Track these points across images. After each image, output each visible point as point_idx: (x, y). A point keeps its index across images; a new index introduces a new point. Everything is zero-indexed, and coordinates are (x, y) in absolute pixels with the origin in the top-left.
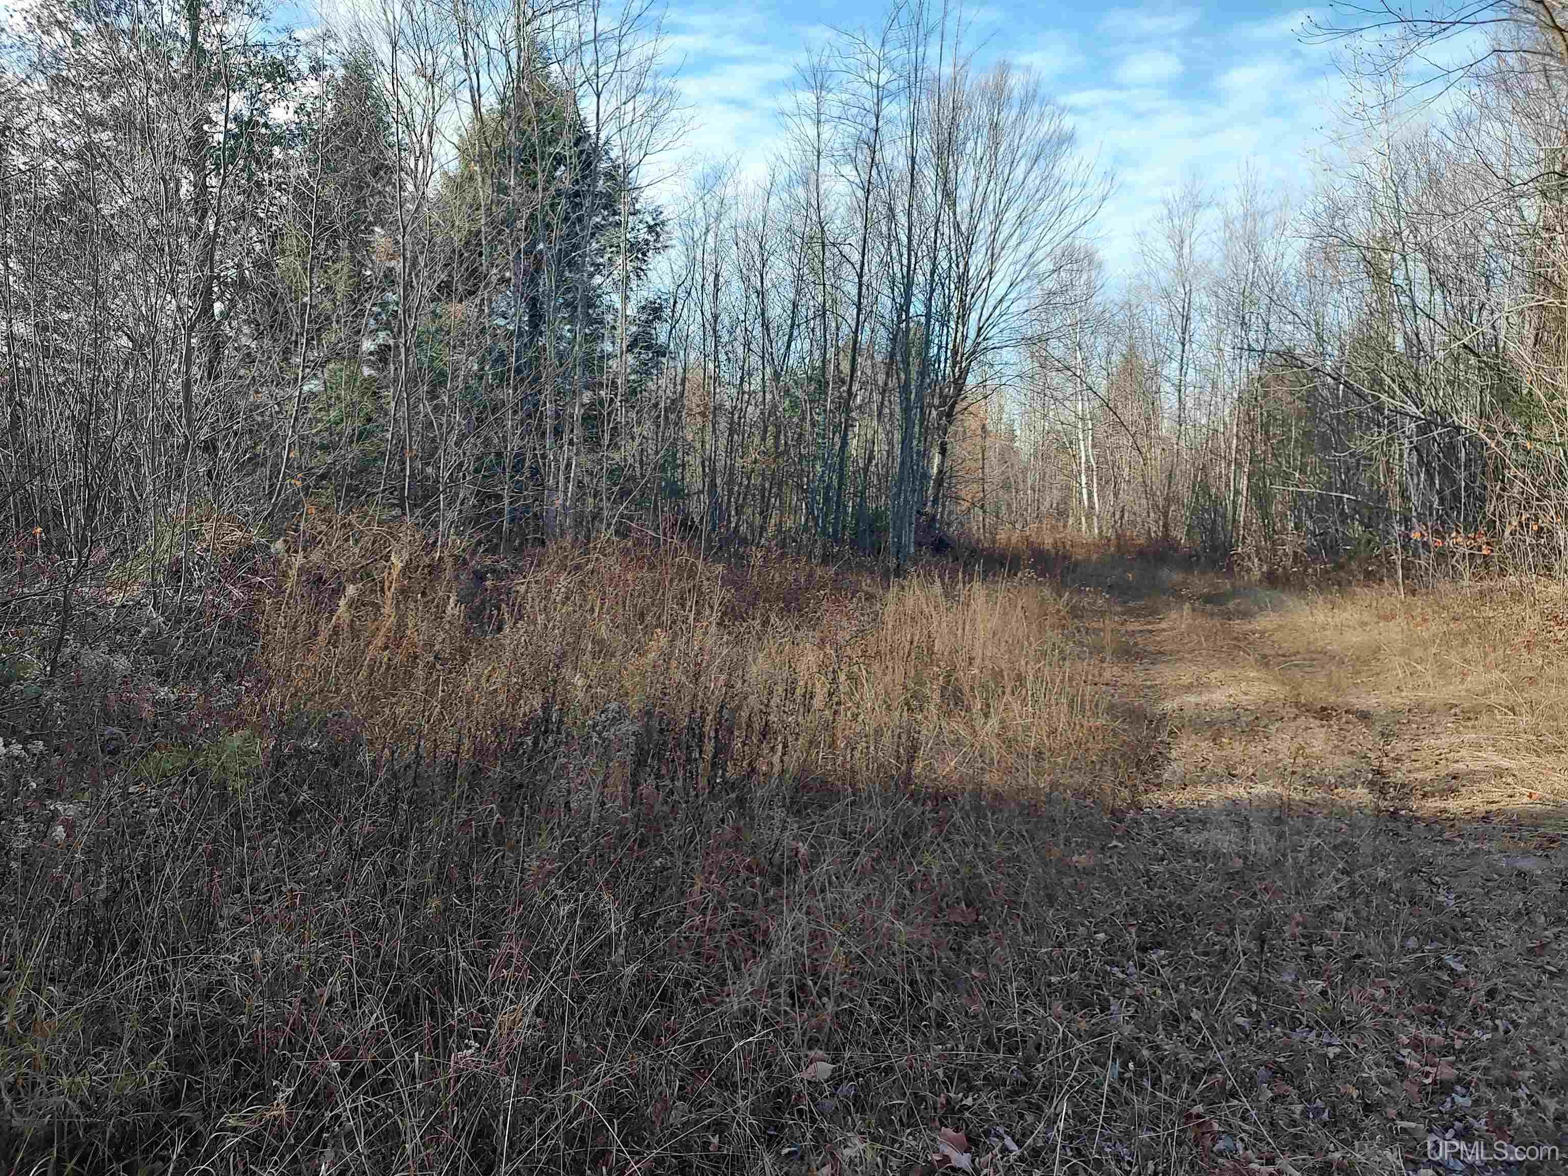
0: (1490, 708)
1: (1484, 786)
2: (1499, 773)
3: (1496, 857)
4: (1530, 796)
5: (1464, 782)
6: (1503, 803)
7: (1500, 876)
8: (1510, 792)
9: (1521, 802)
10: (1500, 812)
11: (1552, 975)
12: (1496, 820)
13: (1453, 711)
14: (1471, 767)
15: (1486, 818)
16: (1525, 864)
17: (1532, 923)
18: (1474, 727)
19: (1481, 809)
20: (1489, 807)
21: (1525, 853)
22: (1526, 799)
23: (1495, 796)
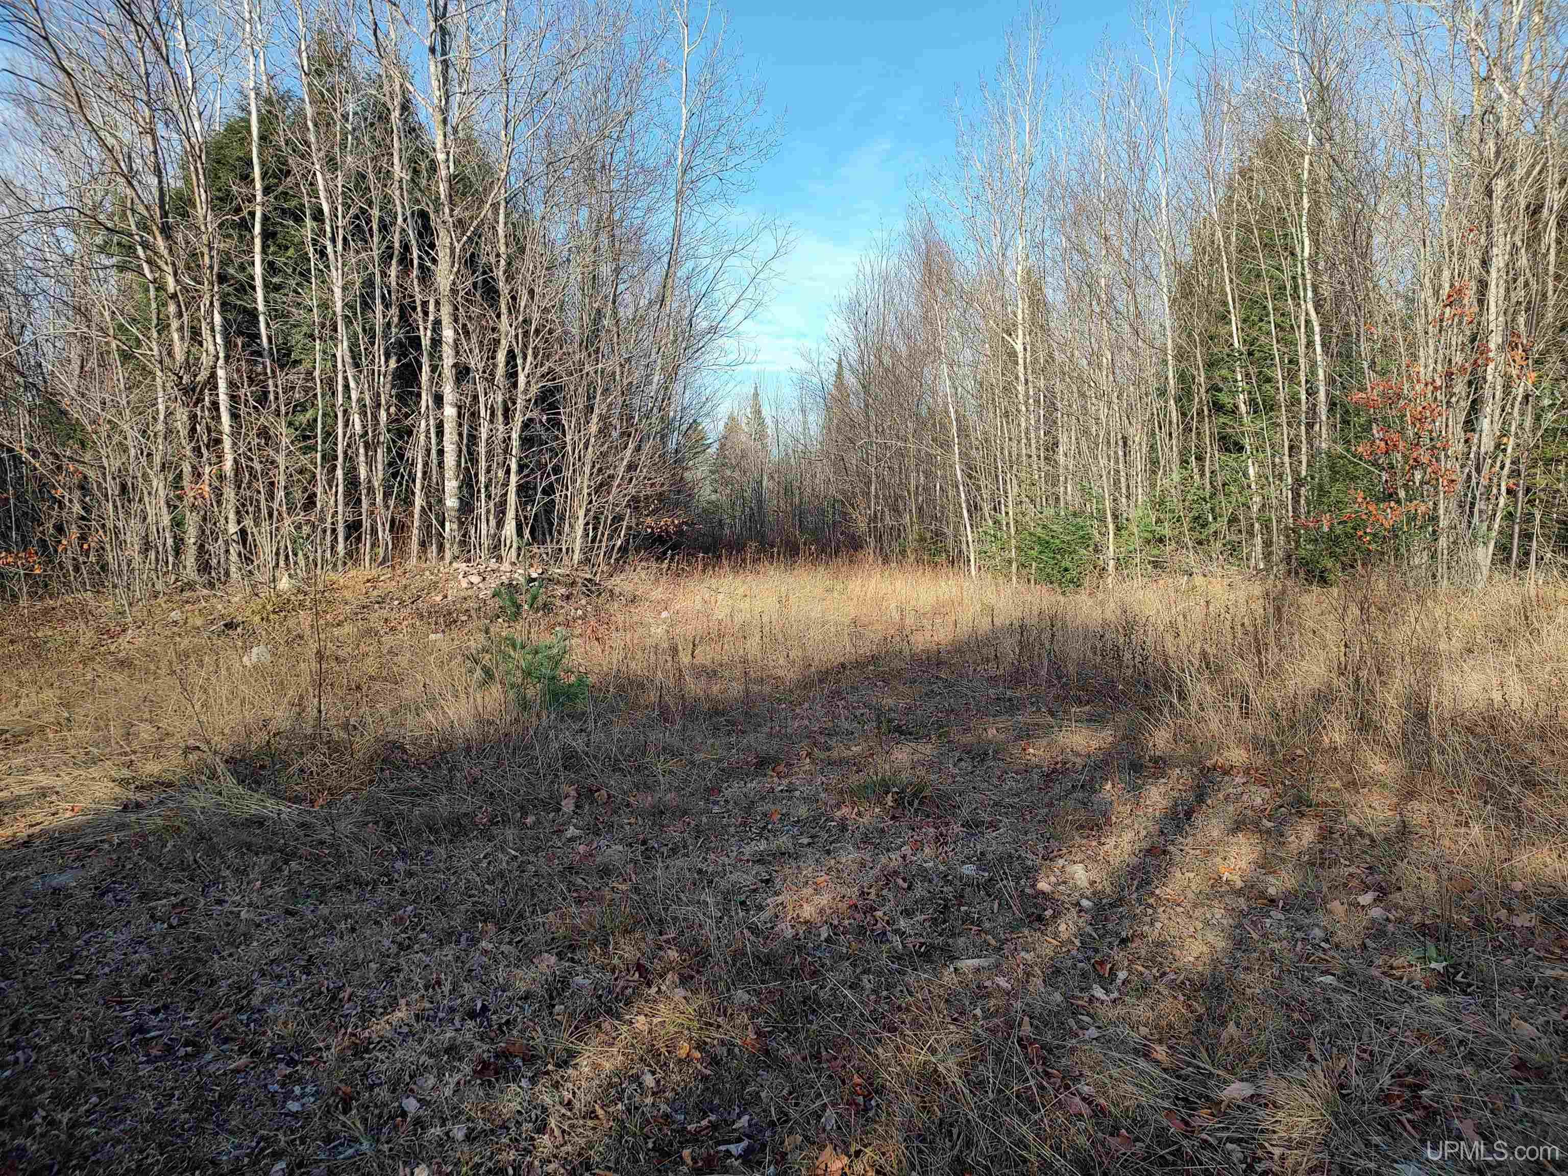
0: (42, 729)
1: (27, 810)
2: (43, 793)
3: (32, 881)
4: (73, 810)
5: (7, 810)
6: (46, 823)
7: (34, 898)
8: (53, 810)
9: (66, 817)
10: (42, 833)
11: (79, 983)
12: (38, 842)
13: (3, 737)
14: (16, 793)
15: (27, 844)
16: (60, 880)
17: (65, 937)
18: (24, 750)
19: (23, 834)
20: (30, 831)
21: (62, 869)
22: (69, 814)
23: (39, 818)
